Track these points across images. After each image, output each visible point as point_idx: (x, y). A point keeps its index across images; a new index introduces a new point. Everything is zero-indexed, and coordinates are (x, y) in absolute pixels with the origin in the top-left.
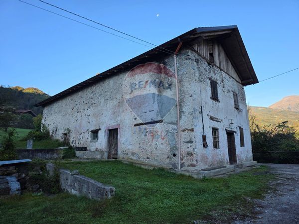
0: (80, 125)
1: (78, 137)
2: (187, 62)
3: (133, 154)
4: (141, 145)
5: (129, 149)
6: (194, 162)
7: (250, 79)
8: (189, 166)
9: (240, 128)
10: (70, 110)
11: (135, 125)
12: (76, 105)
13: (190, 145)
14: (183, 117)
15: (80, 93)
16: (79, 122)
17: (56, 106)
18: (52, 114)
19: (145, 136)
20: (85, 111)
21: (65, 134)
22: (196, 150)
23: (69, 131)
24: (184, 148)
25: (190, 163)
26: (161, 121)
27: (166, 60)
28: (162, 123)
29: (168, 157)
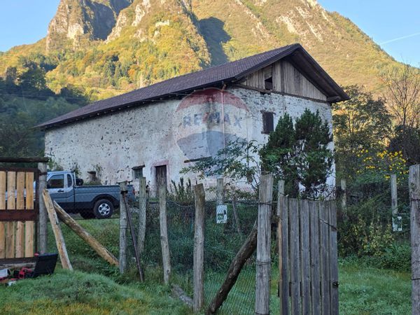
0: (116, 160)
1: (114, 176)
10: (97, 140)
11: (185, 162)
12: (108, 133)
15: (113, 118)
16: (113, 156)
20: (122, 143)
21: (93, 173)
23: (99, 169)
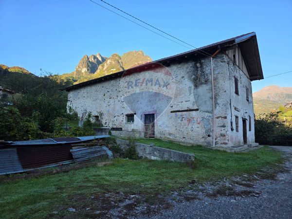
0: (114, 109)
1: (112, 120)
2: (223, 64)
3: (170, 134)
4: (178, 128)
5: (165, 130)
6: (227, 141)
7: (258, 75)
8: (221, 144)
9: (249, 116)
10: (101, 96)
11: (171, 112)
12: (108, 92)
13: (223, 128)
14: (218, 107)
15: (112, 82)
16: (112, 106)
17: (83, 92)
18: (79, 98)
19: (182, 120)
20: (119, 98)
21: (97, 117)
22: (228, 132)
23: (101, 114)
24: (217, 131)
25: (222, 142)
26: (197, 110)
27: (203, 61)
28: (198, 112)
29: (203, 137)
